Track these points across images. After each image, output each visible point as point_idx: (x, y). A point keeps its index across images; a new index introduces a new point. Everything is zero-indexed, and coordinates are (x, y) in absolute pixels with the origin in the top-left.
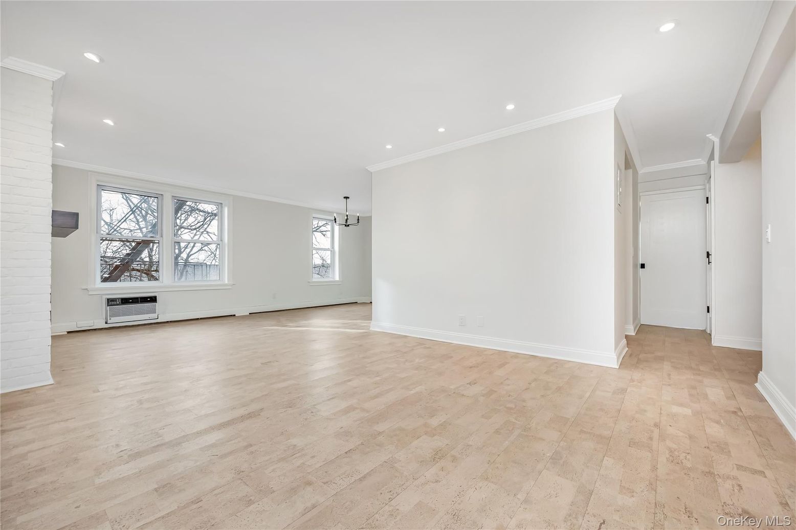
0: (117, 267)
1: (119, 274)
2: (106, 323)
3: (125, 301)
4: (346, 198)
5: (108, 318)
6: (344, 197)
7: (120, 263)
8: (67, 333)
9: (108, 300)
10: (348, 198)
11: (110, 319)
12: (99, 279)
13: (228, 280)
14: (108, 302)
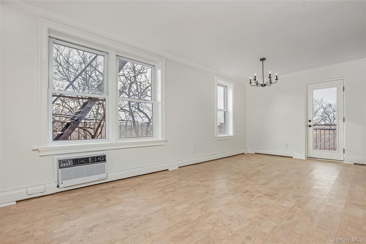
0: (68, 125)
1: (70, 131)
2: (58, 187)
3: (77, 162)
4: (263, 60)
5: (60, 182)
6: (261, 59)
7: (70, 121)
8: (15, 203)
9: (60, 161)
10: (265, 59)
11: (62, 183)
12: (51, 138)
13: (162, 137)
14: (60, 165)
